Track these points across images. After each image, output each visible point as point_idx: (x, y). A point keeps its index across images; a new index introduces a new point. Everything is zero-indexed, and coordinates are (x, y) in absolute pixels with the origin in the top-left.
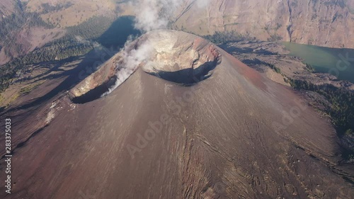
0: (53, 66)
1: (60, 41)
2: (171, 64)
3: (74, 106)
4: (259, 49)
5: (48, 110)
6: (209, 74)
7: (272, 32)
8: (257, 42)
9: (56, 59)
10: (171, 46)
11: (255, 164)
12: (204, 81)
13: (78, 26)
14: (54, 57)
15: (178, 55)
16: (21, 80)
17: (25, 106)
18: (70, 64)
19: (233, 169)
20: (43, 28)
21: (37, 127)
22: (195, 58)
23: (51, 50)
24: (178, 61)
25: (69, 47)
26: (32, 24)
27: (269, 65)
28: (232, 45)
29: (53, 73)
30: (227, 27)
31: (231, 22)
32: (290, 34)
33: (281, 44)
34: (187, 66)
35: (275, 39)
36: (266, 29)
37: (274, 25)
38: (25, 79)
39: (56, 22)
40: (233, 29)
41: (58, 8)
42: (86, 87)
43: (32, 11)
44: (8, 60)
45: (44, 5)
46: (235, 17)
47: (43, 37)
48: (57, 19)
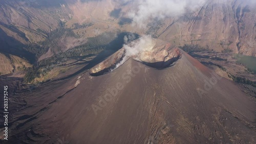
0: (79, 59)
1: (84, 46)
2: (151, 58)
3: (92, 77)
4: (214, 57)
5: (76, 80)
6: (173, 64)
7: (226, 47)
8: (213, 52)
10: (152, 48)
11: (197, 118)
12: (170, 68)
13: (95, 37)
14: (80, 54)
15: (155, 53)
16: (60, 65)
17: (62, 79)
18: (89, 58)
19: (183, 119)
20: (74, 38)
21: (70, 88)
22: (166, 55)
23: (78, 50)
24: (155, 57)
25: (89, 49)
26: (68, 35)
27: (218, 66)
28: (195, 53)
29: (79, 62)
30: (193, 42)
31: (196, 39)
32: (239, 48)
33: (231, 55)
34: (160, 60)
35: (228, 51)
36: (221, 44)
37: (227, 42)
38: (62, 65)
39: (82, 35)
40: (197, 43)
41: (84, 26)
42: (99, 68)
43: (68, 27)
44: (52, 55)
45: (76, 24)
46: (199, 36)
47: (74, 43)
48: (83, 33)
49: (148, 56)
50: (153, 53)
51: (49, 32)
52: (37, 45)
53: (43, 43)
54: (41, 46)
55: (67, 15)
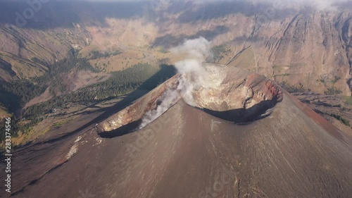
0: (90, 104)
1: (103, 84)
2: (218, 102)
4: (316, 101)
6: (267, 113)
8: (312, 94)
9: (96, 98)
10: (219, 82)
12: (262, 120)
13: (123, 71)
14: (94, 97)
15: (227, 92)
16: (56, 115)
17: (51, 141)
18: (107, 102)
20: (89, 71)
22: (248, 96)
23: (93, 91)
24: (227, 99)
25: (112, 88)
26: (81, 68)
27: (334, 116)
29: (88, 109)
31: (282, 73)
32: (351, 87)
33: (341, 98)
34: (237, 105)
35: (333, 92)
36: (322, 81)
37: (331, 78)
38: (59, 115)
39: (103, 67)
40: (284, 80)
41: (107, 55)
42: (118, 121)
43: (83, 56)
44: (51, 97)
45: (94, 52)
46: (286, 68)
47: (88, 80)
48: (104, 65)
49: (213, 98)
50: (223, 91)
51: (53, 63)
52: (28, 82)
53: (39, 80)
54: (35, 84)
55: (82, 39)
